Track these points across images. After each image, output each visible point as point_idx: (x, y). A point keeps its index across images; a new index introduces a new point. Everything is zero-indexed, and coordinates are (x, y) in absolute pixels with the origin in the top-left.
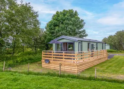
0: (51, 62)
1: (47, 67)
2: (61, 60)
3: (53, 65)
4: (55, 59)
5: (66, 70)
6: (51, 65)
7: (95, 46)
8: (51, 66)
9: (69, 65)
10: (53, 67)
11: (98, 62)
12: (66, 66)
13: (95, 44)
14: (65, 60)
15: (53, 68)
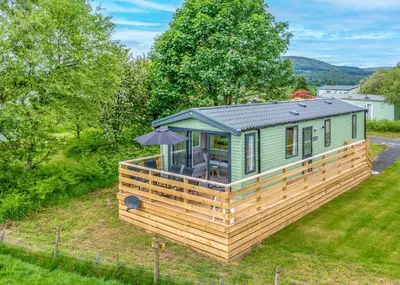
0: (145, 205)
1: (135, 223)
2: (178, 203)
3: (152, 217)
4: (157, 198)
5: (194, 244)
6: (147, 215)
7: (319, 133)
8: (146, 221)
9: (203, 228)
10: (154, 223)
11: (324, 198)
12: (192, 230)
13: (317, 125)
14: (189, 207)
15: (151, 229)
